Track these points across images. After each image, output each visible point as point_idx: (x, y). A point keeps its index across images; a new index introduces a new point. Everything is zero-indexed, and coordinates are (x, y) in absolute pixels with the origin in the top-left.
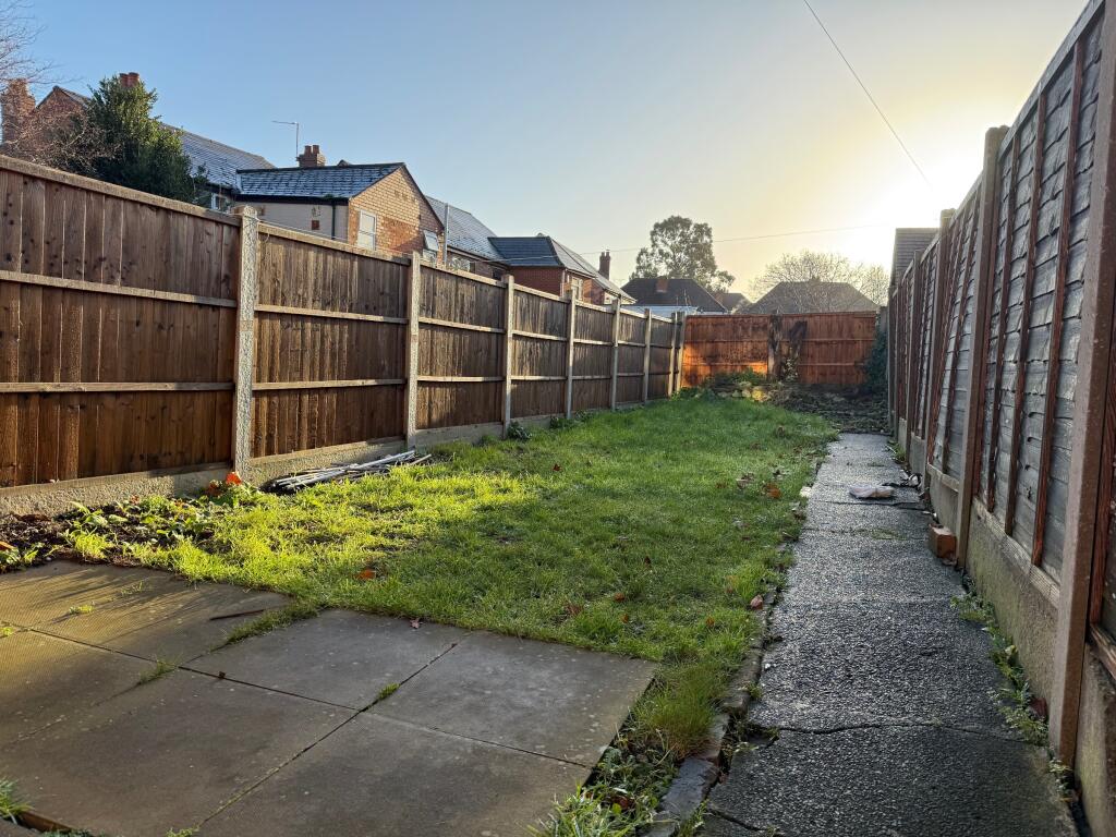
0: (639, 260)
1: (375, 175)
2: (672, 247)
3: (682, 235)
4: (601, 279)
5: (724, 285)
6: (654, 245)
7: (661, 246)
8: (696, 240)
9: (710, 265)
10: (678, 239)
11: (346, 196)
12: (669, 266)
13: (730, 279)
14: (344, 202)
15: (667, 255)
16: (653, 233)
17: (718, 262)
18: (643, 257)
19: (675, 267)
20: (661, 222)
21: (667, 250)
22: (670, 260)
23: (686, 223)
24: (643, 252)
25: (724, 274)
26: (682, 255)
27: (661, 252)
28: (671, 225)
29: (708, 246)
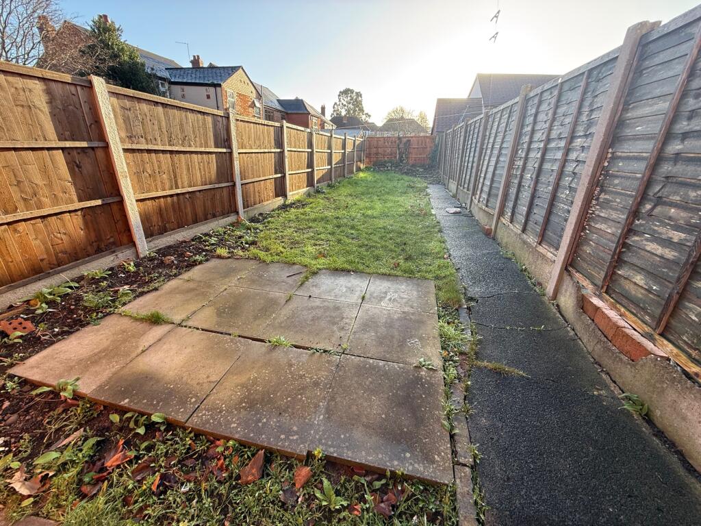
0: (334, 107)
1: (230, 72)
2: (347, 102)
3: (351, 96)
4: (323, 118)
5: (367, 119)
6: (340, 101)
7: (343, 101)
8: (356, 99)
9: (362, 110)
10: (349, 98)
11: (219, 82)
12: (346, 110)
13: (369, 116)
14: (220, 85)
15: (345, 105)
16: (339, 96)
17: (364, 109)
18: (336, 106)
19: (348, 111)
20: (342, 90)
21: (345, 103)
22: (346, 108)
23: (352, 91)
24: (336, 104)
25: (367, 114)
26: (351, 106)
27: (342, 104)
28: (346, 92)
29: (361, 101)
